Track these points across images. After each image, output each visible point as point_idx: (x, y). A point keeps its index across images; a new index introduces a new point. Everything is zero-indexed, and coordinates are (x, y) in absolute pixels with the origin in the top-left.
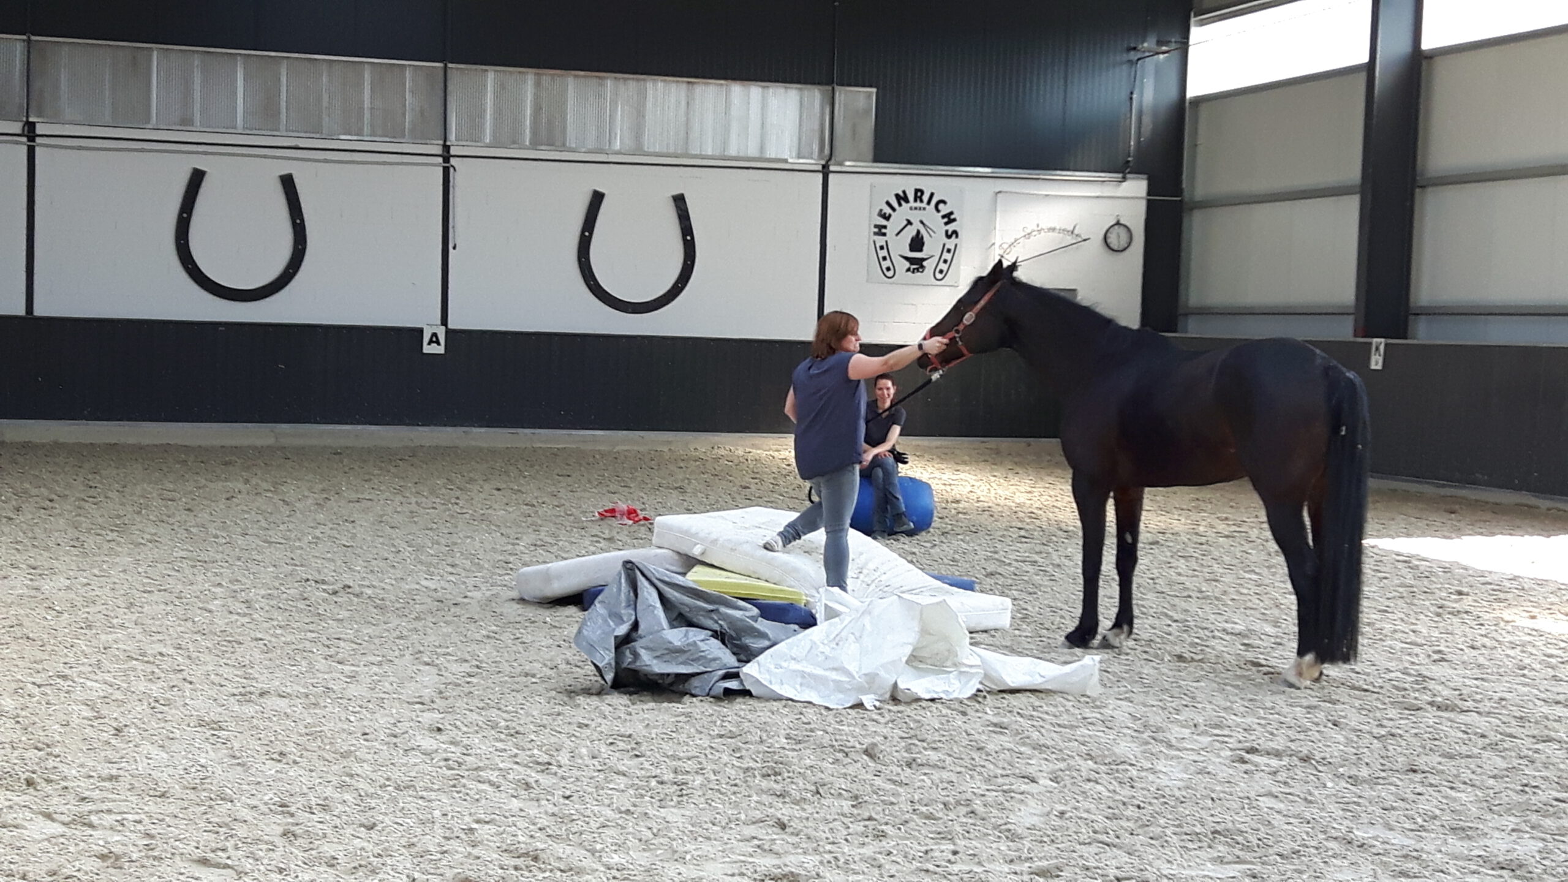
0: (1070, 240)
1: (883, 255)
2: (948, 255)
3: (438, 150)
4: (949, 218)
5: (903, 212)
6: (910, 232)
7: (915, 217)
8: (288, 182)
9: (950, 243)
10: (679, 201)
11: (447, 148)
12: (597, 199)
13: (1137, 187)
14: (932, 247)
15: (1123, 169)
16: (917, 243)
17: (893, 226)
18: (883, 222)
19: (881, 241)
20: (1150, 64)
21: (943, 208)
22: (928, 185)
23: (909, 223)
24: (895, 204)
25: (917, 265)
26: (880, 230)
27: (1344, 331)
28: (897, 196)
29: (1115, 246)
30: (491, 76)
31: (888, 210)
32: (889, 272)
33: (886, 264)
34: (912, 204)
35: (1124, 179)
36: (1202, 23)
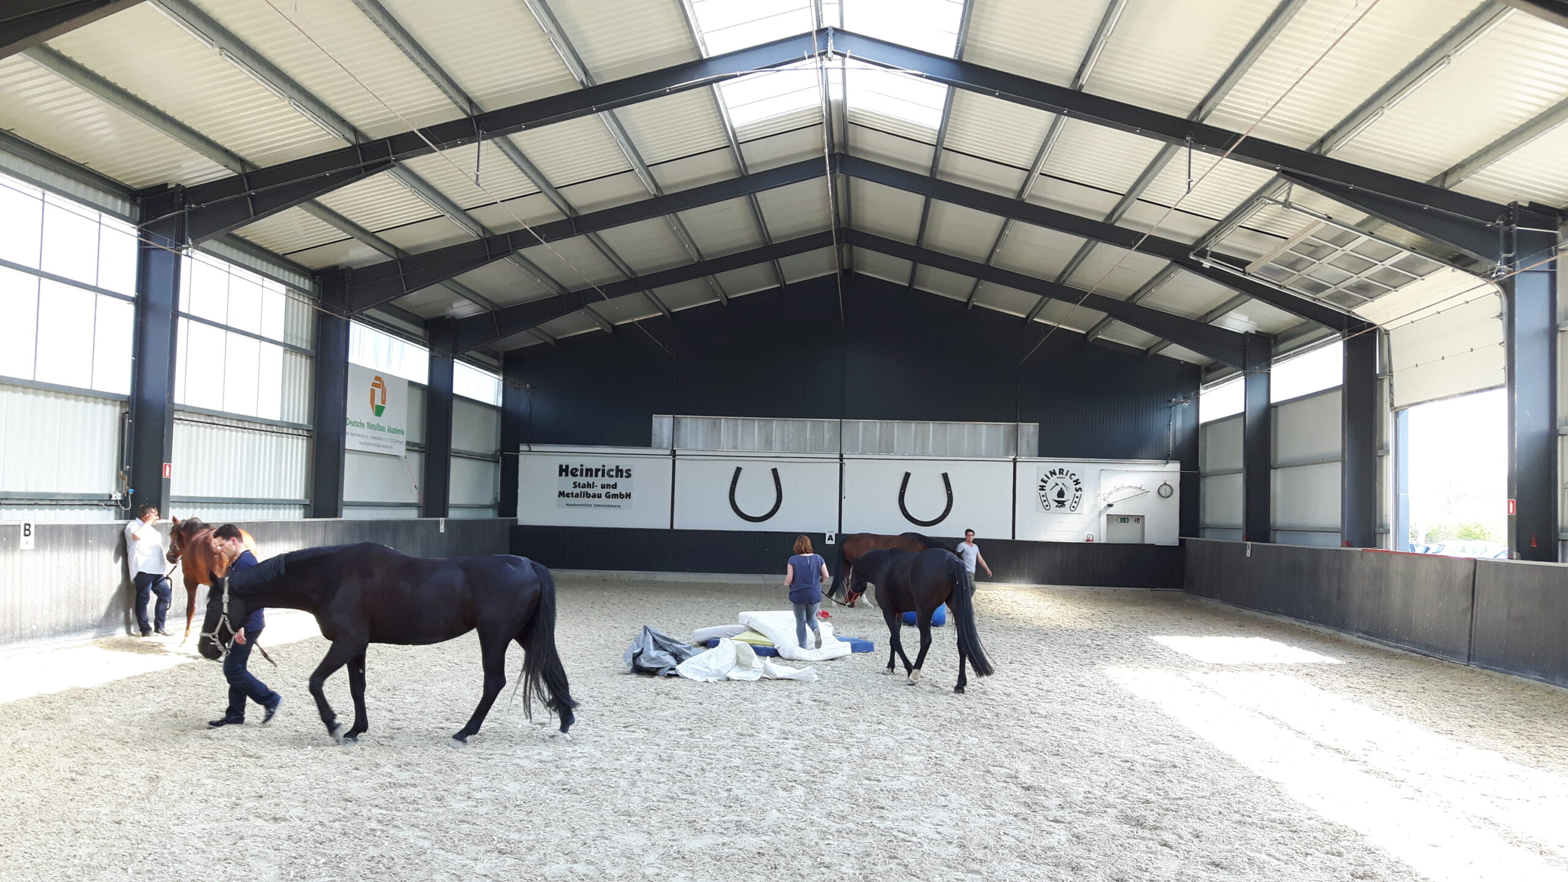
0: (1139, 492)
1: (1044, 500)
2: (1077, 500)
3: (838, 456)
4: (1077, 482)
5: (1053, 480)
6: (1058, 489)
7: (1060, 482)
8: (775, 473)
9: (1078, 494)
10: (945, 477)
11: (841, 455)
12: (907, 476)
13: (1175, 467)
14: (1068, 496)
15: (1167, 458)
16: (1061, 494)
17: (1048, 486)
18: (1043, 484)
19: (1042, 493)
20: (1179, 408)
21: (1074, 478)
22: (1066, 467)
23: (1057, 484)
24: (1049, 475)
25: (1061, 504)
26: (1042, 488)
27: (1238, 537)
28: (1050, 472)
29: (1163, 494)
30: (862, 423)
31: (1046, 479)
32: (1047, 507)
33: (1045, 504)
34: (1058, 475)
35: (1168, 463)
36: (1207, 388)
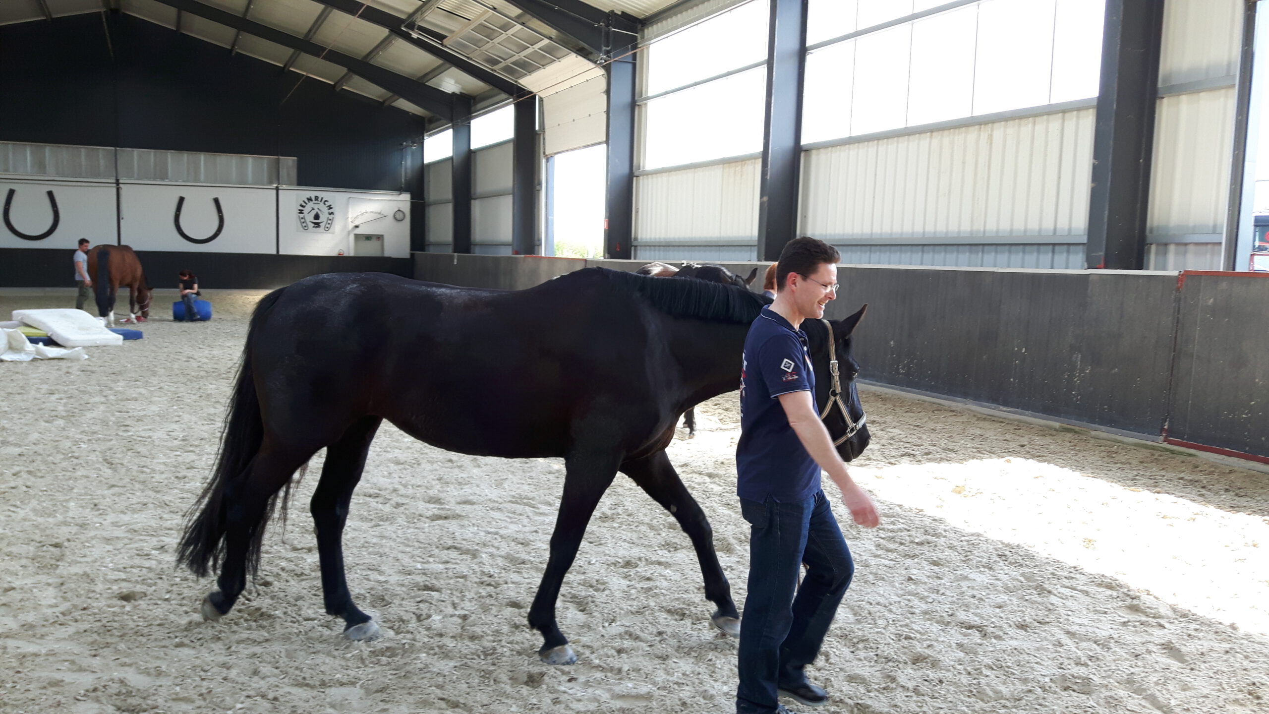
0: (379, 216)
1: (303, 221)
2: (330, 222)
3: (114, 181)
4: (330, 207)
5: (310, 205)
6: (314, 213)
7: (316, 207)
8: (50, 194)
9: (331, 217)
10: (216, 201)
11: (117, 180)
12: (182, 200)
13: (406, 197)
14: (323, 218)
15: (400, 190)
16: (317, 217)
17: (306, 210)
18: (302, 208)
19: (301, 216)
20: (409, 151)
21: (327, 204)
22: (320, 194)
23: (313, 209)
24: (307, 201)
25: (317, 225)
26: (301, 212)
28: (308, 199)
29: (398, 218)
30: (136, 152)
31: (304, 204)
32: (305, 228)
33: (304, 224)
34: (314, 202)
35: (401, 194)
36: (430, 135)
